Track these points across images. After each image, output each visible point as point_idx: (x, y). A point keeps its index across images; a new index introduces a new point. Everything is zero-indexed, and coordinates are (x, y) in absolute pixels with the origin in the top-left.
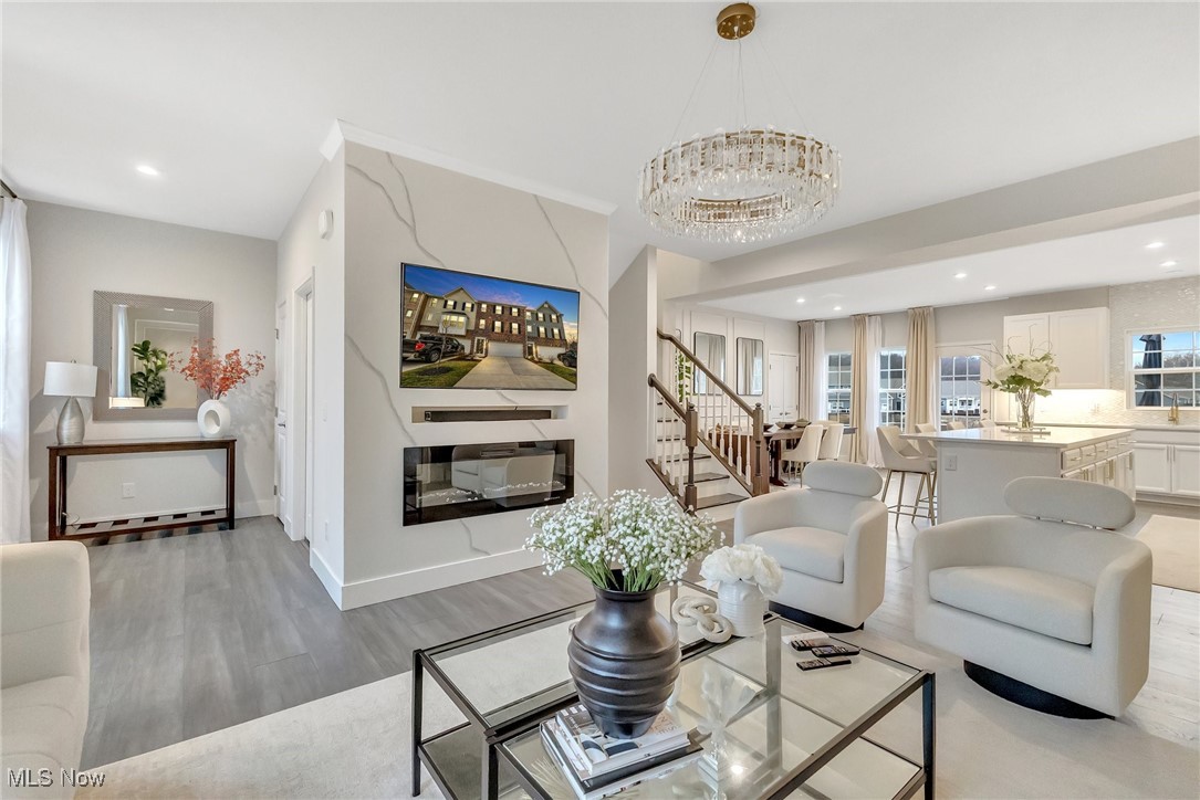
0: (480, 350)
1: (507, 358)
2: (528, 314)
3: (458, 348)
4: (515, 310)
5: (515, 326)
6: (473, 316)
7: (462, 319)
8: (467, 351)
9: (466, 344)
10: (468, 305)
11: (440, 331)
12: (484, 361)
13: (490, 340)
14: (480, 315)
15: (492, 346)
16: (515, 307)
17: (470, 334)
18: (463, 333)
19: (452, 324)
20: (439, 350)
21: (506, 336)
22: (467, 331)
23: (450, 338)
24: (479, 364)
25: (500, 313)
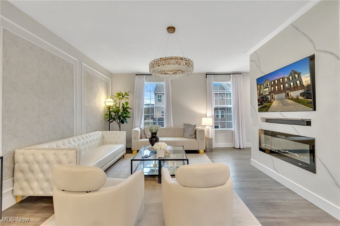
0: (273, 98)
1: (280, 99)
2: (286, 79)
3: (267, 99)
4: (281, 80)
5: (282, 86)
6: (270, 87)
7: (268, 89)
8: (269, 100)
9: (269, 97)
10: (269, 84)
11: (264, 95)
12: (274, 102)
13: (275, 94)
14: (272, 86)
15: (275, 96)
16: (281, 78)
17: (270, 93)
18: (268, 93)
19: (266, 92)
20: (264, 100)
21: (280, 91)
22: (269, 92)
23: (266, 96)
24: (273, 103)
25: (277, 83)
